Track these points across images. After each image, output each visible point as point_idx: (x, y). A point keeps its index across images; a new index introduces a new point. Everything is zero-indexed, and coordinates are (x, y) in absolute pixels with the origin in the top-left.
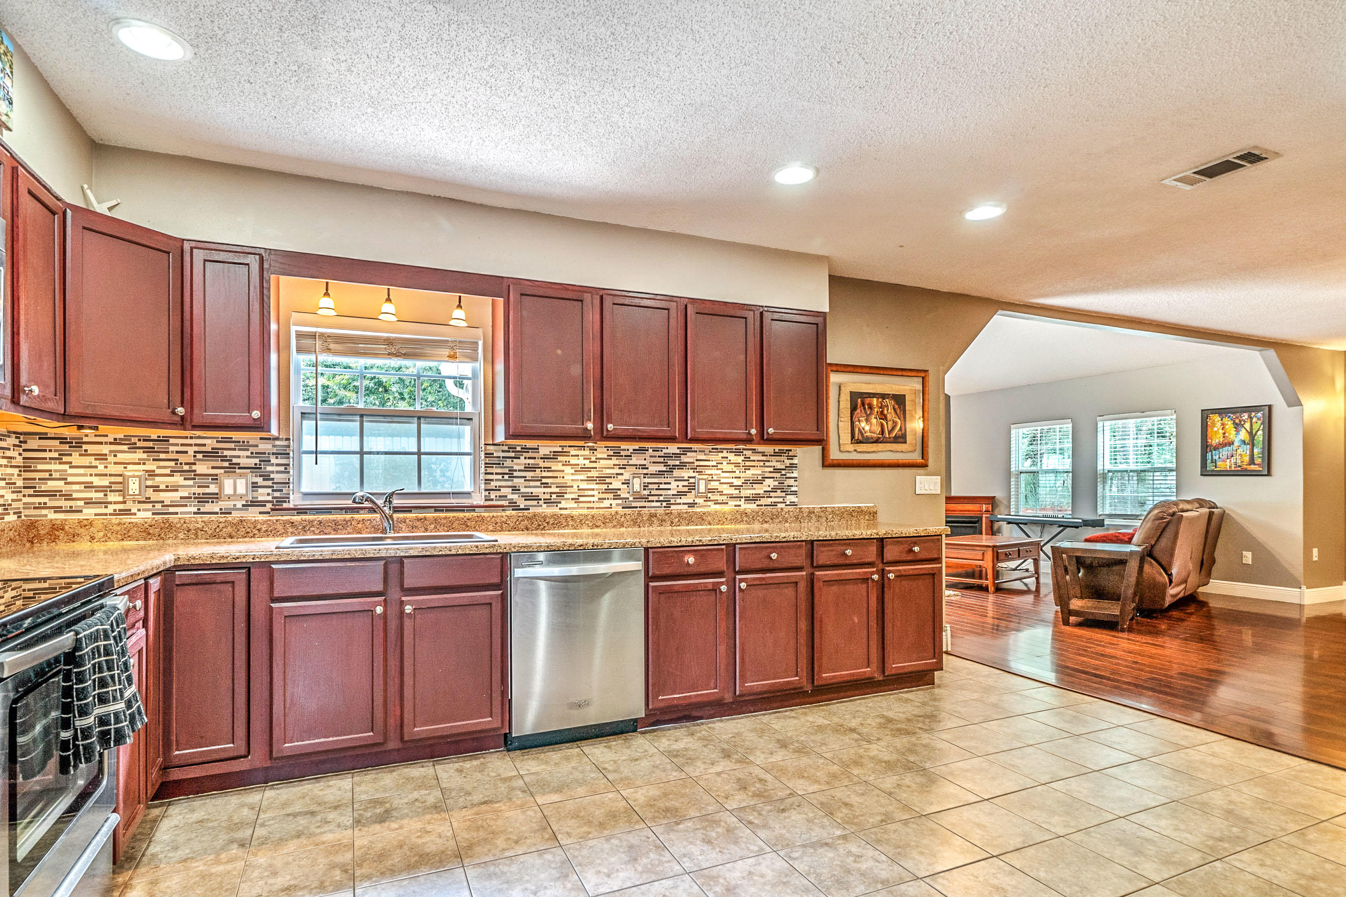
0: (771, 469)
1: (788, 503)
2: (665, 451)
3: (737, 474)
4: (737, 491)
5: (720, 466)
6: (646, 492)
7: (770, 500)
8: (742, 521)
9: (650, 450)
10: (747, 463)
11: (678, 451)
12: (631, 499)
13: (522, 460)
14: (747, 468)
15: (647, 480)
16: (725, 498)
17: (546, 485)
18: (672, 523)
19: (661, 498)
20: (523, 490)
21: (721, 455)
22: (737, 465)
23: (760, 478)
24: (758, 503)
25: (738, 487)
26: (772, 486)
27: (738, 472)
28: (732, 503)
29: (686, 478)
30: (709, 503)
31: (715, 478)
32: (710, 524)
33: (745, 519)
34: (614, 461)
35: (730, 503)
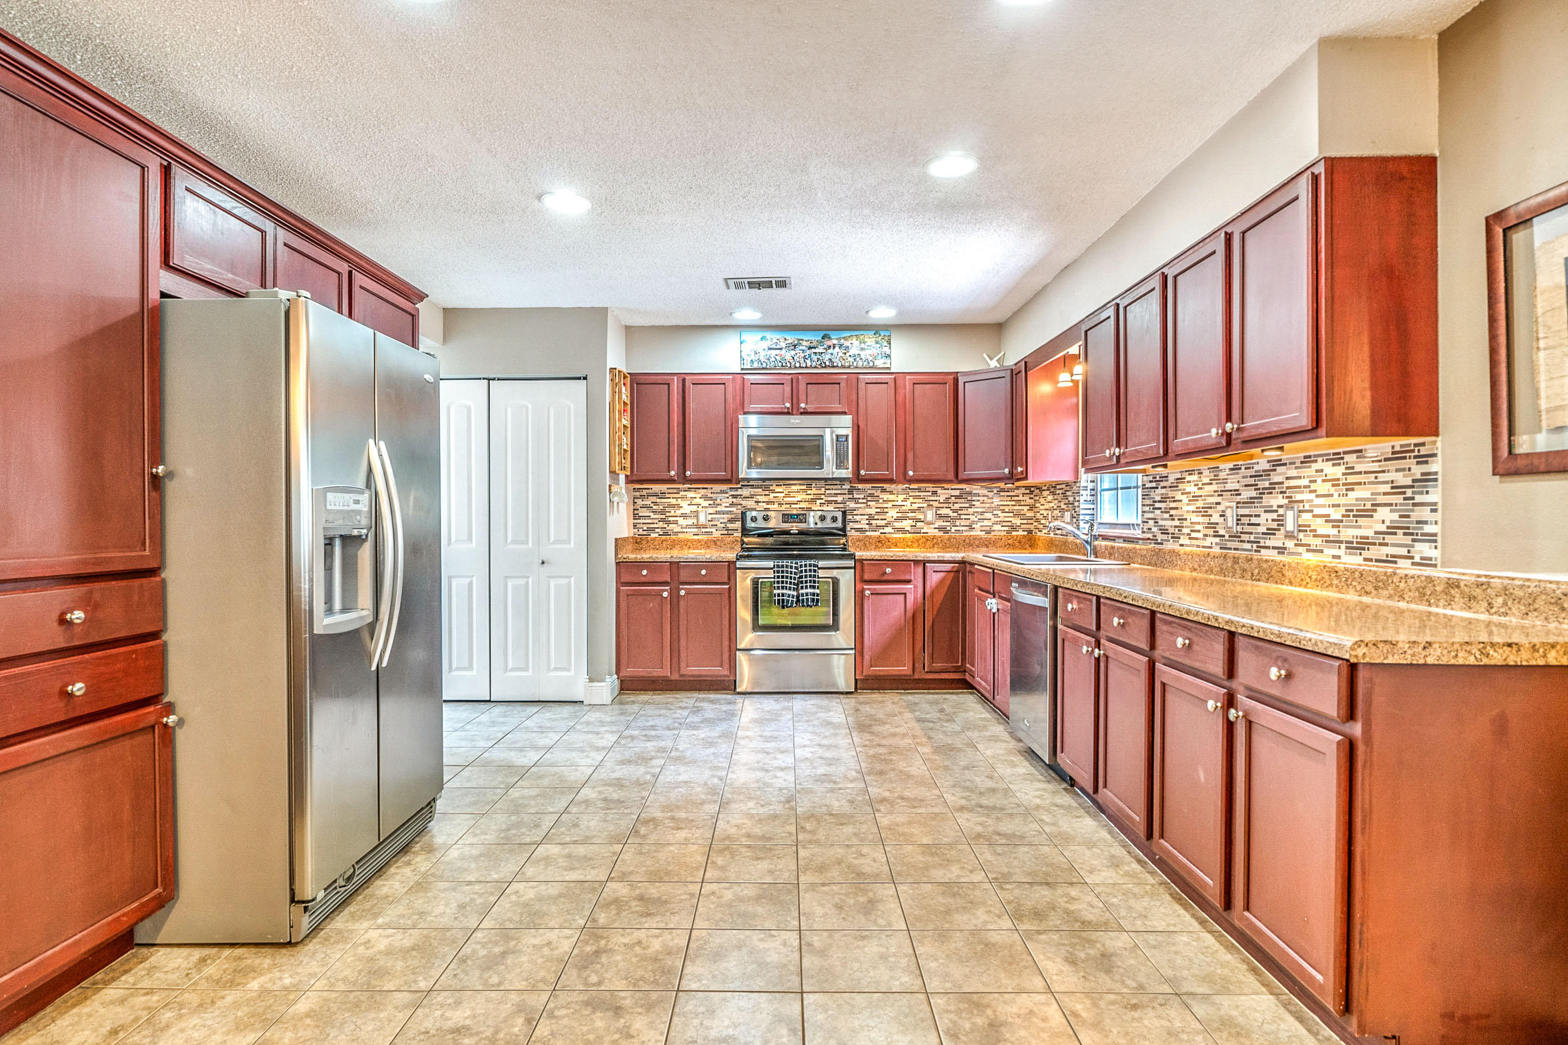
0: (1387, 488)
1: (1417, 559)
2: (1256, 468)
3: (1336, 500)
4: (1335, 531)
5: (1313, 487)
6: (1239, 529)
7: (1386, 550)
8: (1331, 585)
9: (1243, 467)
10: (1351, 479)
11: (1267, 467)
12: (1227, 537)
13: (1159, 491)
14: (1350, 487)
15: (1242, 511)
16: (1318, 541)
17: (1172, 518)
19: (1252, 539)
20: (1161, 523)
21: (1315, 466)
22: (1335, 482)
23: (1369, 506)
24: (1366, 554)
25: (1336, 524)
26: (1388, 523)
27: (1336, 495)
28: (1330, 551)
29: (1275, 508)
30: (1301, 549)
31: (1307, 507)
32: (1291, 583)
33: (1335, 582)
34: (1214, 487)
35: (1326, 551)
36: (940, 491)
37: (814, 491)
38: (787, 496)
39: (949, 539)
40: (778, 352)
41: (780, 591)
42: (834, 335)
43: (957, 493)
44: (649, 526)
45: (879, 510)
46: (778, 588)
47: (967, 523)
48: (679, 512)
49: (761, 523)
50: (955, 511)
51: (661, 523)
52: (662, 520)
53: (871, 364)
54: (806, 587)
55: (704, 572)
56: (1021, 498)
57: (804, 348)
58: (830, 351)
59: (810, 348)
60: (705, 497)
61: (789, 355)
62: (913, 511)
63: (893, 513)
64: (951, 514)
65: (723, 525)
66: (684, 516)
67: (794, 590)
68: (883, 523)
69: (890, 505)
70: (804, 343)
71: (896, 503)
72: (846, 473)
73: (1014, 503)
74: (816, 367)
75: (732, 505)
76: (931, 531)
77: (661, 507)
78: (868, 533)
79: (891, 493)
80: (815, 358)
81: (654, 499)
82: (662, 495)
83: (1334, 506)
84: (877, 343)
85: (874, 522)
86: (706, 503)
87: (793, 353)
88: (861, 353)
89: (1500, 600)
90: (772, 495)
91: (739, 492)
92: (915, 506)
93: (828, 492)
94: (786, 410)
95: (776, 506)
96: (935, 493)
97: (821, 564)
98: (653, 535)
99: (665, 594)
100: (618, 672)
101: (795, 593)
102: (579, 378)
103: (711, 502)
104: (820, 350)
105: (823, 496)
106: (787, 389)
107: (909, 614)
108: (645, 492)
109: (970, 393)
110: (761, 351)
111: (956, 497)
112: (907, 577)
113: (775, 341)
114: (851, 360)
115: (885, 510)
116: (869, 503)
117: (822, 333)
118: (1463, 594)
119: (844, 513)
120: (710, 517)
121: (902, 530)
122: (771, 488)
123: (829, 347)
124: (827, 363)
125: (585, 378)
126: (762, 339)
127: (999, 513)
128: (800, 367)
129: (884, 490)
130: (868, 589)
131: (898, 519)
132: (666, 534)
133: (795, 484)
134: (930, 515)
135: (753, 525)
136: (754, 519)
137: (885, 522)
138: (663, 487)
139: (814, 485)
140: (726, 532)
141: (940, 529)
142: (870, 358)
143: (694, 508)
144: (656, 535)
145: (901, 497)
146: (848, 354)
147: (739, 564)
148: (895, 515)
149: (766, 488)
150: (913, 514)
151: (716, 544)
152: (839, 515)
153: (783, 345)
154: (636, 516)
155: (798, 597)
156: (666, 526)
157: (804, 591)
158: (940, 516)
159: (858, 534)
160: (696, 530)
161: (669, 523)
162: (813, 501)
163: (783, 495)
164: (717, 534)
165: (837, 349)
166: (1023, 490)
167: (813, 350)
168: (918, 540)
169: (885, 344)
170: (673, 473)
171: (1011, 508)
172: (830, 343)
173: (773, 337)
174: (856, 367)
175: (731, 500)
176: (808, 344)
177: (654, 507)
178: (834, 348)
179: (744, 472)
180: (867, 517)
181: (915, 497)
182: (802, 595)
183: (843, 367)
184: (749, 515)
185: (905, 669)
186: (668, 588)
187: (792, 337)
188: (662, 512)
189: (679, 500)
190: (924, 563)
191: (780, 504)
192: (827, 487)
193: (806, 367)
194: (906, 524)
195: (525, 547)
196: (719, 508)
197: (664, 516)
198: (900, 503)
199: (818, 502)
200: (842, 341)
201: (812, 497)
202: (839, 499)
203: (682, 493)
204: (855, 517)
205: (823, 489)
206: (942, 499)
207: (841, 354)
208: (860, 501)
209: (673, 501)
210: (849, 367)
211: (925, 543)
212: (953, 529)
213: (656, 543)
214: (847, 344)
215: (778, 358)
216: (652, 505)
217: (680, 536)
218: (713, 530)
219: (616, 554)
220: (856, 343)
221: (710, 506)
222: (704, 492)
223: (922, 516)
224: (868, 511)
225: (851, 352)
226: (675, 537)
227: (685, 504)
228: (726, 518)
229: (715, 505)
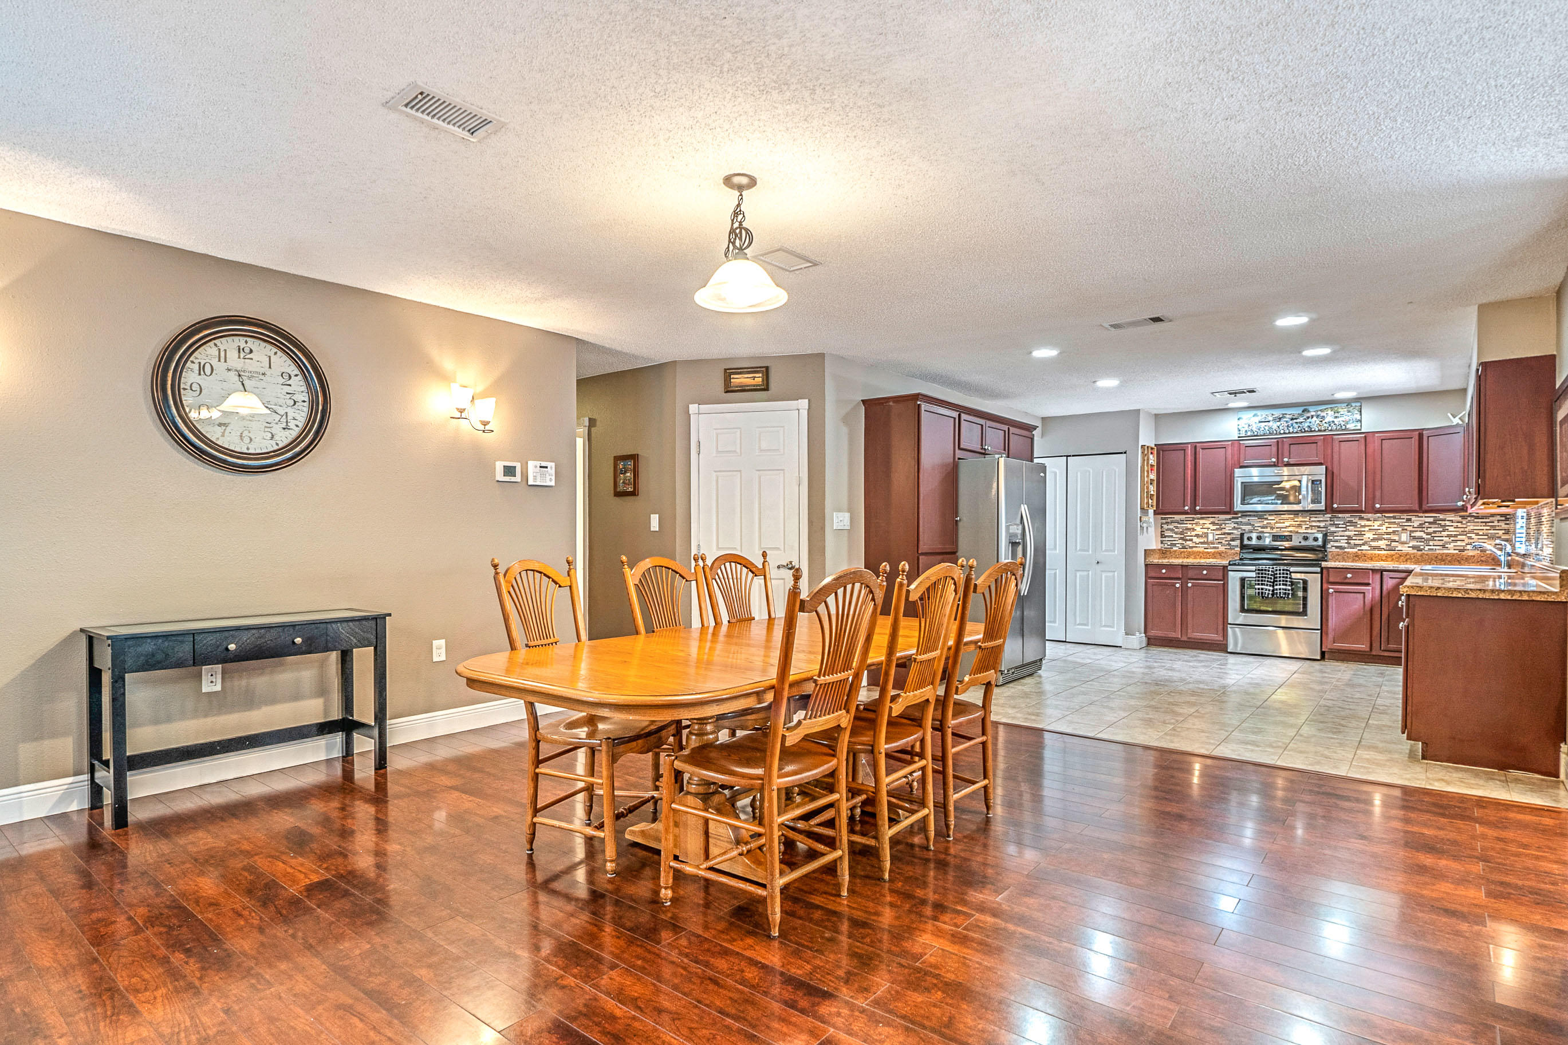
36: (1413, 518)
37: (1299, 519)
38: (1278, 523)
39: (1421, 556)
40: (1266, 424)
41: (1260, 587)
42: (1311, 409)
43: (1431, 520)
44: (1171, 542)
45: (1357, 533)
46: (1259, 584)
47: (1441, 543)
48: (1193, 533)
49: (1254, 542)
50: (1428, 534)
51: (1181, 541)
52: (1181, 539)
53: (1344, 427)
54: (1280, 585)
55: (1205, 572)
56: (1496, 523)
57: (1287, 419)
58: (1309, 420)
59: (1292, 419)
60: (1213, 523)
61: (1276, 425)
62: (1388, 534)
63: (1369, 535)
64: (1425, 536)
65: (1227, 543)
66: (1197, 536)
67: (1269, 586)
68: (1361, 542)
69: (1367, 529)
70: (1288, 416)
71: (1372, 528)
72: (1322, 506)
73: (1488, 528)
74: (1297, 433)
75: (1234, 529)
76: (1405, 549)
77: (1181, 530)
78: (1346, 550)
79: (1368, 520)
81: (1176, 525)
82: (1181, 522)
84: (1349, 412)
85: (1352, 542)
86: (1215, 527)
87: (1279, 424)
88: (1335, 420)
90: (1266, 522)
91: (1240, 520)
92: (1390, 530)
93: (1311, 519)
94: (1273, 464)
95: (1268, 530)
96: (1409, 520)
97: (1292, 569)
98: (1175, 548)
99: (1178, 585)
100: (1145, 632)
101: (1271, 588)
102: (1120, 453)
103: (1218, 527)
104: (1301, 420)
105: (1307, 523)
106: (1274, 449)
107: (1368, 608)
108: (1169, 520)
110: (1253, 424)
111: (1430, 523)
112: (1366, 581)
113: (1264, 416)
114: (1327, 425)
115: (1363, 533)
116: (1348, 528)
117: (1302, 408)
119: (1325, 536)
120: (1217, 537)
121: (1379, 548)
122: (1265, 517)
123: (1308, 418)
124: (1307, 429)
125: (1124, 453)
126: (1255, 415)
127: (1473, 536)
128: (1284, 433)
129: (1361, 518)
130: (1332, 589)
131: (1374, 540)
132: (1184, 548)
133: (1284, 515)
134: (1404, 537)
135: (1250, 543)
136: (1250, 539)
138: (1183, 517)
139: (1298, 515)
140: (1229, 547)
141: (1413, 547)
142: (1343, 423)
143: (1205, 531)
144: (1178, 548)
145: (1378, 523)
146: (1324, 422)
147: (1230, 568)
148: (1372, 537)
149: (1261, 517)
150: (1389, 536)
151: (1220, 555)
152: (1320, 536)
153: (1271, 418)
154: (1163, 536)
155: (1273, 591)
156: (1184, 542)
157: (1278, 587)
158: (1414, 538)
159: (1338, 550)
160: (1206, 545)
161: (1186, 540)
162: (1300, 526)
163: (1273, 522)
164: (1222, 548)
165: (1315, 418)
166: (1499, 518)
167: (1295, 421)
168: (1392, 556)
169: (1356, 412)
170: (1187, 507)
171: (1485, 532)
172: (1309, 415)
173: (1262, 414)
174: (1331, 430)
175: (1233, 525)
176: (1291, 416)
177: (1176, 530)
178: (1311, 417)
179: (1238, 506)
180: (1346, 538)
181: (1390, 523)
182: (1277, 589)
183: (1320, 431)
184: (1246, 537)
185: (1363, 647)
186: (1182, 581)
187: (1277, 413)
188: (1181, 533)
189: (1194, 525)
190: (1381, 572)
191: (1272, 528)
192: (1312, 516)
193: (1289, 433)
194: (1382, 544)
195: (1087, 553)
196: (1224, 531)
197: (1182, 536)
198: (1376, 528)
199: (1303, 527)
200: (1319, 413)
201: (1298, 523)
202: (1322, 524)
203: (1195, 521)
204: (1335, 538)
205: (1306, 518)
206: (1416, 524)
207: (1318, 422)
208: (1340, 526)
209: (1190, 526)
210: (1325, 431)
211: (1399, 558)
212: (1427, 548)
213: (1176, 553)
214: (1322, 414)
215: (1267, 428)
216: (1174, 529)
217: (1194, 549)
218: (1220, 546)
219: (1145, 559)
220: (1330, 413)
221: (1217, 529)
222: (1212, 520)
223: (1396, 538)
224: (1347, 533)
225: (1327, 420)
226: (1189, 550)
227: (1198, 528)
228: (1229, 538)
229: (1221, 529)
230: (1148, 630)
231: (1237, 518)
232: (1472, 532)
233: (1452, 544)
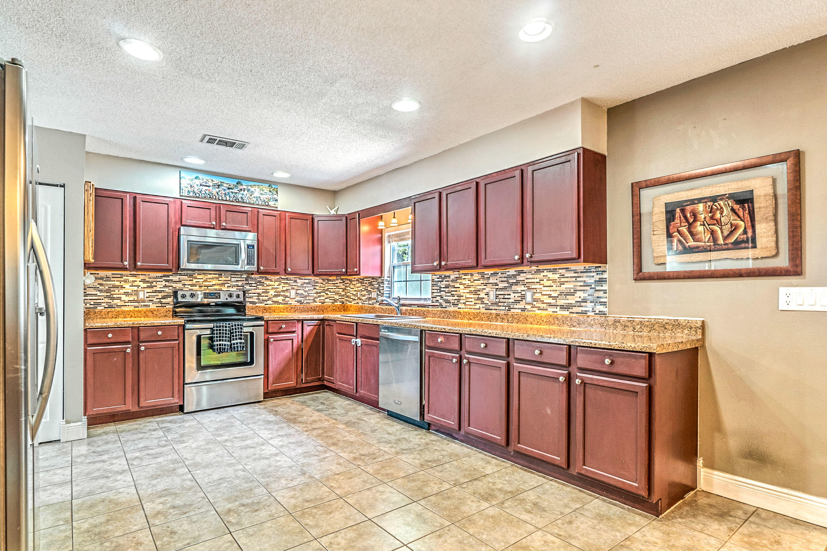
0: (582, 284)
1: (597, 312)
2: (508, 273)
3: (554, 288)
4: (554, 301)
5: (542, 282)
6: (497, 300)
7: (581, 309)
8: (554, 324)
9: (500, 273)
10: (563, 280)
11: (515, 273)
12: (490, 304)
13: (444, 283)
14: (562, 283)
15: (498, 293)
16: (545, 305)
17: (453, 295)
18: (508, 320)
19: (505, 304)
20: (445, 298)
21: (542, 274)
22: (554, 281)
23: (572, 291)
24: (570, 310)
25: (555, 298)
26: (582, 298)
27: (554, 286)
28: (551, 310)
29: (520, 291)
30: (534, 309)
31: (538, 291)
32: (531, 324)
33: (557, 322)
34: (482, 282)
35: (549, 309)
36: (298, 281)
37: (224, 278)
38: (205, 281)
39: (303, 307)
40: (207, 188)
41: (218, 343)
42: (243, 182)
43: (307, 281)
44: (96, 301)
45: (264, 291)
46: (217, 341)
47: (313, 298)
48: (122, 291)
49: (189, 299)
50: (305, 291)
51: (107, 299)
52: (107, 297)
53: (267, 204)
54: (236, 339)
55: (159, 333)
56: (339, 284)
57: (225, 188)
58: (242, 192)
59: (229, 189)
60: (144, 281)
61: (215, 191)
62: (283, 291)
63: (272, 293)
65: (159, 300)
66: (126, 294)
67: (228, 341)
69: (270, 287)
70: (225, 185)
71: (274, 287)
72: (254, 268)
73: (336, 287)
74: (232, 201)
75: (165, 286)
76: (294, 303)
77: (107, 288)
79: (271, 281)
80: (232, 195)
81: (100, 281)
82: (108, 278)
83: (553, 291)
84: (270, 191)
85: (261, 298)
86: (145, 285)
87: (217, 190)
88: (261, 196)
89: (639, 326)
90: (195, 281)
91: (171, 278)
92: (285, 289)
93: (232, 279)
94: (212, 226)
95: (197, 288)
96: (295, 281)
97: (245, 324)
98: (99, 308)
99: (129, 351)
100: (85, 413)
101: (229, 343)
102: (57, 186)
103: (149, 285)
104: (235, 190)
105: (229, 282)
106: (213, 213)
109: (320, 227)
110: (195, 185)
112: (294, 330)
113: (205, 180)
114: (255, 199)
115: (268, 291)
116: (258, 286)
117: (237, 181)
118: (622, 325)
119: (244, 292)
120: (147, 295)
121: (278, 302)
122: (194, 276)
123: (241, 190)
124: (240, 200)
125: (63, 186)
126: (196, 178)
127: (328, 292)
128: (222, 200)
129: (267, 279)
130: (272, 338)
131: (275, 296)
132: (111, 307)
133: (211, 274)
134: (293, 292)
135: (184, 300)
136: (183, 296)
137: (268, 298)
138: (109, 273)
139: (223, 275)
140: (160, 305)
141: (298, 301)
142: (266, 200)
143: (136, 288)
144: (103, 308)
145: (277, 283)
146: (253, 196)
147: (188, 326)
148: (274, 294)
149: (191, 276)
150: (284, 293)
151: (153, 313)
152: (241, 293)
153: (211, 184)
154: (85, 294)
155: (231, 345)
156: (111, 301)
157: (235, 342)
158: (298, 294)
159: (251, 305)
160: (136, 304)
161: (113, 299)
162: (223, 284)
163: (203, 280)
164: (153, 306)
165: (246, 192)
166: (340, 281)
167: (231, 190)
168: (287, 308)
169: (275, 193)
170: (126, 263)
171: (334, 290)
172: (241, 187)
173: (204, 178)
174: (258, 204)
175: (164, 283)
176: (227, 186)
177: (101, 287)
178: (244, 191)
179: (184, 264)
180: (257, 295)
181: (285, 283)
182: (234, 344)
183: (250, 203)
184: (180, 293)
185: (292, 383)
186: (130, 346)
187: (217, 180)
188: (107, 291)
189: (123, 283)
190: (302, 321)
191: (200, 286)
192: (233, 276)
193: (226, 200)
194: (280, 299)
196: (155, 289)
197: (109, 294)
198: (276, 287)
199: (226, 285)
200: (249, 187)
201: (222, 282)
202: (240, 284)
203: (124, 278)
204: (250, 295)
205: (230, 278)
206: (299, 284)
207: (248, 195)
208: (253, 285)
209: (117, 283)
210: (253, 204)
211: (290, 310)
212: (305, 302)
213: (103, 314)
214: (252, 189)
215: (207, 192)
216: (98, 286)
217: (124, 308)
218: (151, 304)
219: (85, 323)
220: (258, 190)
221: (148, 287)
222: (142, 277)
223: (288, 294)
224: (258, 291)
225: (255, 195)
226: (118, 309)
227: (127, 286)
228: (160, 295)
229: (151, 287)
230: (88, 410)
231: (168, 276)
232: (327, 290)
233: (319, 298)
